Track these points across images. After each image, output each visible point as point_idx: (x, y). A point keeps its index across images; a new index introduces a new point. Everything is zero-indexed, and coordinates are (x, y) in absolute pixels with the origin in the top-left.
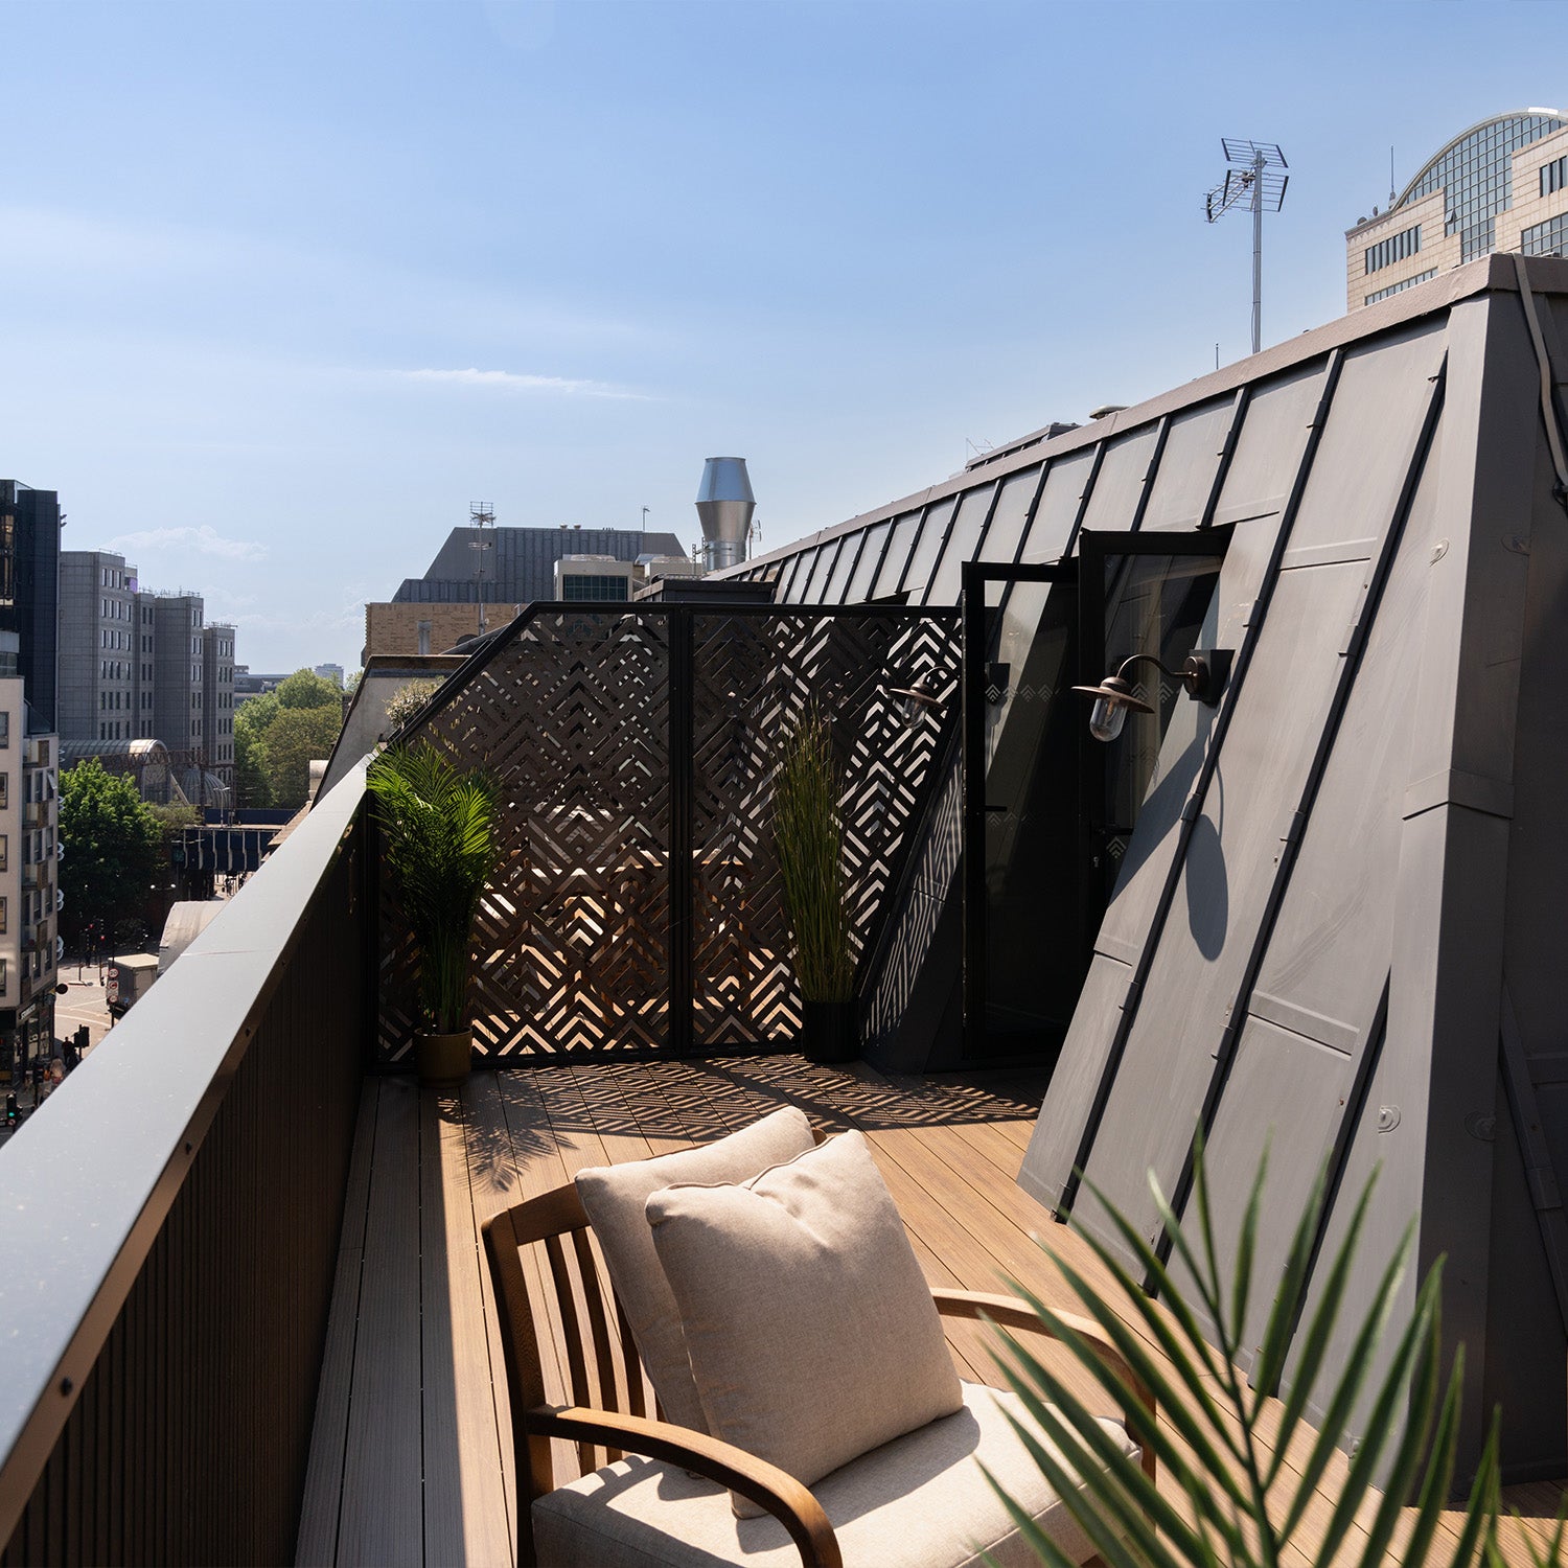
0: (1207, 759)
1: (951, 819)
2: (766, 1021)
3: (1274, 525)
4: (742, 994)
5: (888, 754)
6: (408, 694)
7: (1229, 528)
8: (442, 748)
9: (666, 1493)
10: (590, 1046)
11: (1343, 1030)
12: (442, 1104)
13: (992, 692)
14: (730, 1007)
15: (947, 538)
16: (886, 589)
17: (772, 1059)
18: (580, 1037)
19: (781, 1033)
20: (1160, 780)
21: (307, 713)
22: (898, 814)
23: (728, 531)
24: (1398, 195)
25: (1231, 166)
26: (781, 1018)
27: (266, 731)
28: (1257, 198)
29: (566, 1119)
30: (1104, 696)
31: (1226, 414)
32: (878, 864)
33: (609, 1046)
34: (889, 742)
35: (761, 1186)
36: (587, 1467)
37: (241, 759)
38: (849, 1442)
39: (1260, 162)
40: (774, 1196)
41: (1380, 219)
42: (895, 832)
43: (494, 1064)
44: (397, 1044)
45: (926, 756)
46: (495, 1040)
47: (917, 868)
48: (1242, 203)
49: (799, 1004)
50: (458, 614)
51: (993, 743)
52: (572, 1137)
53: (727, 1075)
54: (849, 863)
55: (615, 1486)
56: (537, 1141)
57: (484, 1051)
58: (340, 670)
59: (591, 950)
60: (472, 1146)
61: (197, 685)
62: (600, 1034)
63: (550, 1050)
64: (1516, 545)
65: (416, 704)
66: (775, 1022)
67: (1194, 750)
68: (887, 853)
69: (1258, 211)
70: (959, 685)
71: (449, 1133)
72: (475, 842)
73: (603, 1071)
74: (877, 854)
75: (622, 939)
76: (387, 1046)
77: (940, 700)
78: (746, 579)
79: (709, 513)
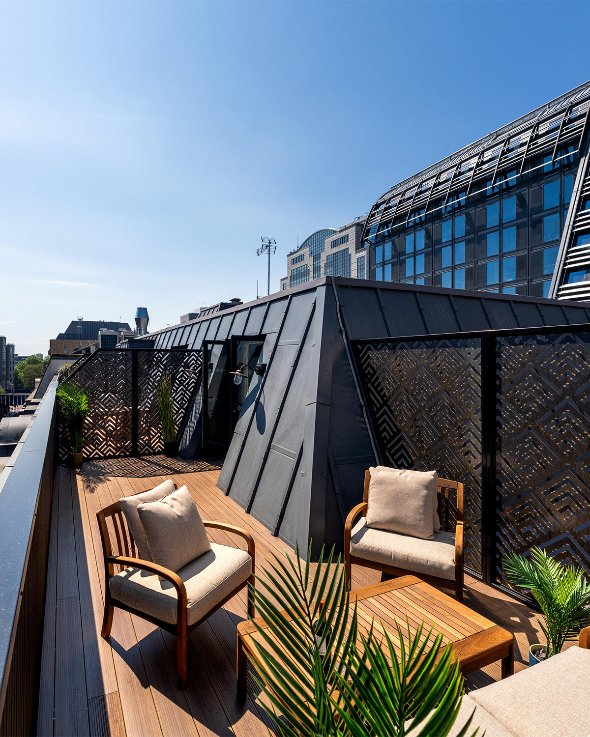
0: (260, 388)
1: (199, 398)
2: (156, 447)
3: (276, 335)
4: (149, 441)
5: (184, 384)
6: (64, 365)
7: (266, 335)
8: (75, 384)
9: (143, 575)
10: (112, 454)
11: (292, 453)
12: (76, 470)
13: (209, 370)
14: (146, 444)
15: (198, 332)
16: (183, 343)
17: (157, 456)
18: (110, 452)
19: (159, 450)
20: (249, 393)
21: (34, 366)
22: (187, 398)
23: (142, 325)
24: (299, 247)
25: (263, 243)
26: (159, 446)
27: (23, 370)
28: (269, 251)
29: (108, 473)
30: (237, 374)
31: (265, 308)
32: (182, 410)
33: (117, 454)
34: (184, 381)
35: (164, 501)
36: (122, 570)
37: (16, 377)
38: (186, 560)
39: (270, 243)
40: (167, 503)
41: (295, 252)
42: (186, 402)
43: (88, 460)
44: (64, 456)
45: (193, 384)
46: (88, 454)
47: (191, 411)
48: (265, 252)
49: (163, 443)
50: (73, 342)
51: (210, 382)
52: (109, 478)
53: (146, 460)
54: (175, 409)
55: (130, 574)
56: (101, 480)
57: (86, 456)
58: (42, 355)
59: (113, 432)
60: (84, 481)
61: (4, 358)
62: (115, 452)
63: (102, 456)
64: (331, 343)
65: (66, 369)
66: (157, 447)
67: (257, 386)
68: (184, 407)
69: (269, 254)
70: (201, 368)
71: (79, 478)
72: (84, 407)
73: (116, 460)
74: (182, 407)
75: (120, 429)
76: (61, 456)
77: (196, 371)
78: (148, 339)
79: (138, 321)
